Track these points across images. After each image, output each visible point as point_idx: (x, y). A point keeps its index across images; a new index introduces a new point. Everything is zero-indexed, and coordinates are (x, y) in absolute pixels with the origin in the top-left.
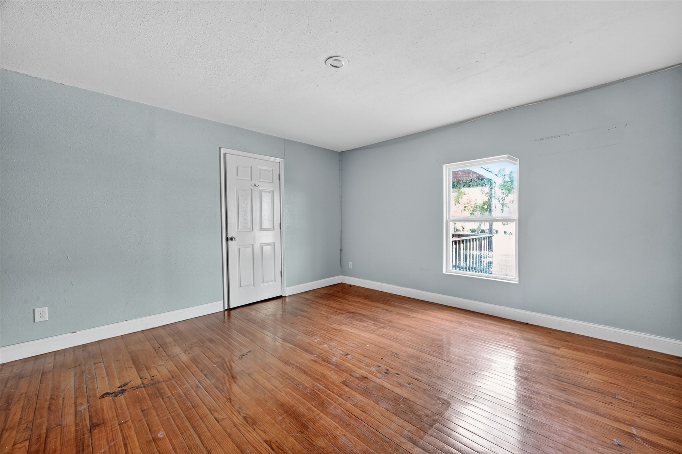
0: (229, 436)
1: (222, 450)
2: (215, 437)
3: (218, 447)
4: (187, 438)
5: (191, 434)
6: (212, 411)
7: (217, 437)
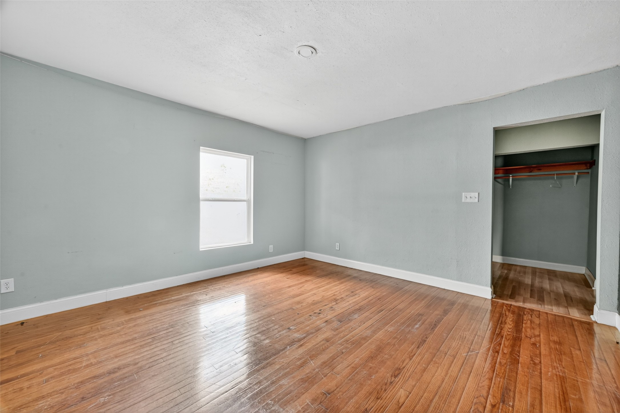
0: (419, 380)
1: (432, 380)
2: (425, 389)
3: (432, 383)
4: (439, 409)
5: (434, 408)
6: (400, 405)
7: (424, 388)
